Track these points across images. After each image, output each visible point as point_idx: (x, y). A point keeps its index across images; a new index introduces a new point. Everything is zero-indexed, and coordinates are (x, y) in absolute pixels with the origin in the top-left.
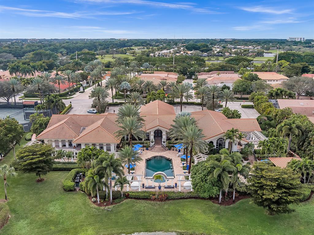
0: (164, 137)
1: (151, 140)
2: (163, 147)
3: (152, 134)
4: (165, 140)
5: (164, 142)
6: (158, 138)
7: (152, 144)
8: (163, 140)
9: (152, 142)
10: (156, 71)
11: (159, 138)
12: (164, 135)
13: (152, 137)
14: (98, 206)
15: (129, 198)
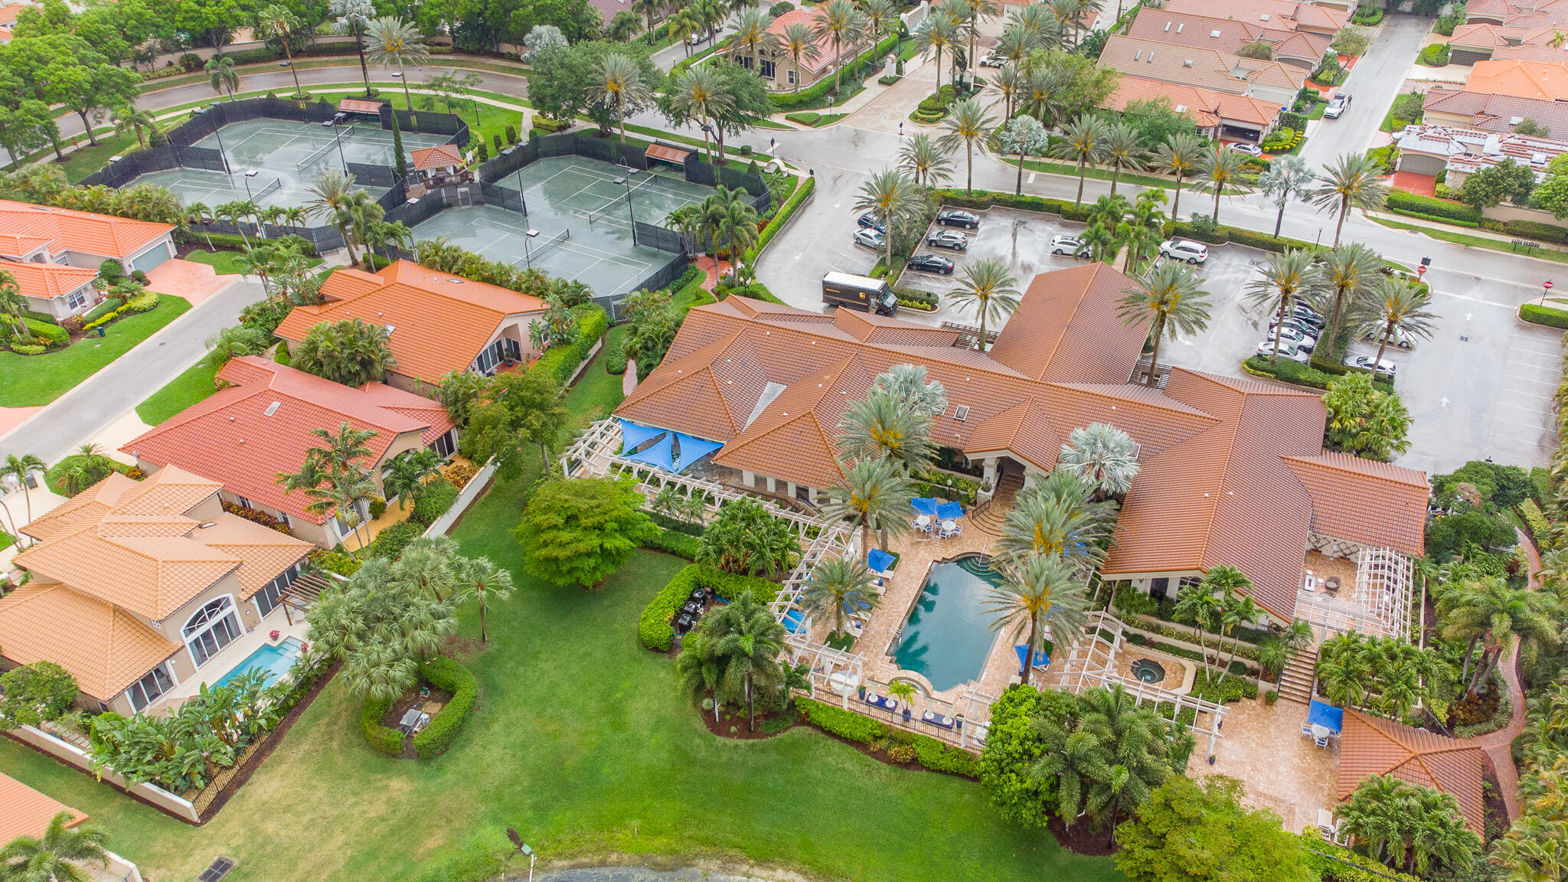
7: (983, 496)
9: (986, 490)
13: (988, 473)
14: (712, 731)
15: (809, 724)
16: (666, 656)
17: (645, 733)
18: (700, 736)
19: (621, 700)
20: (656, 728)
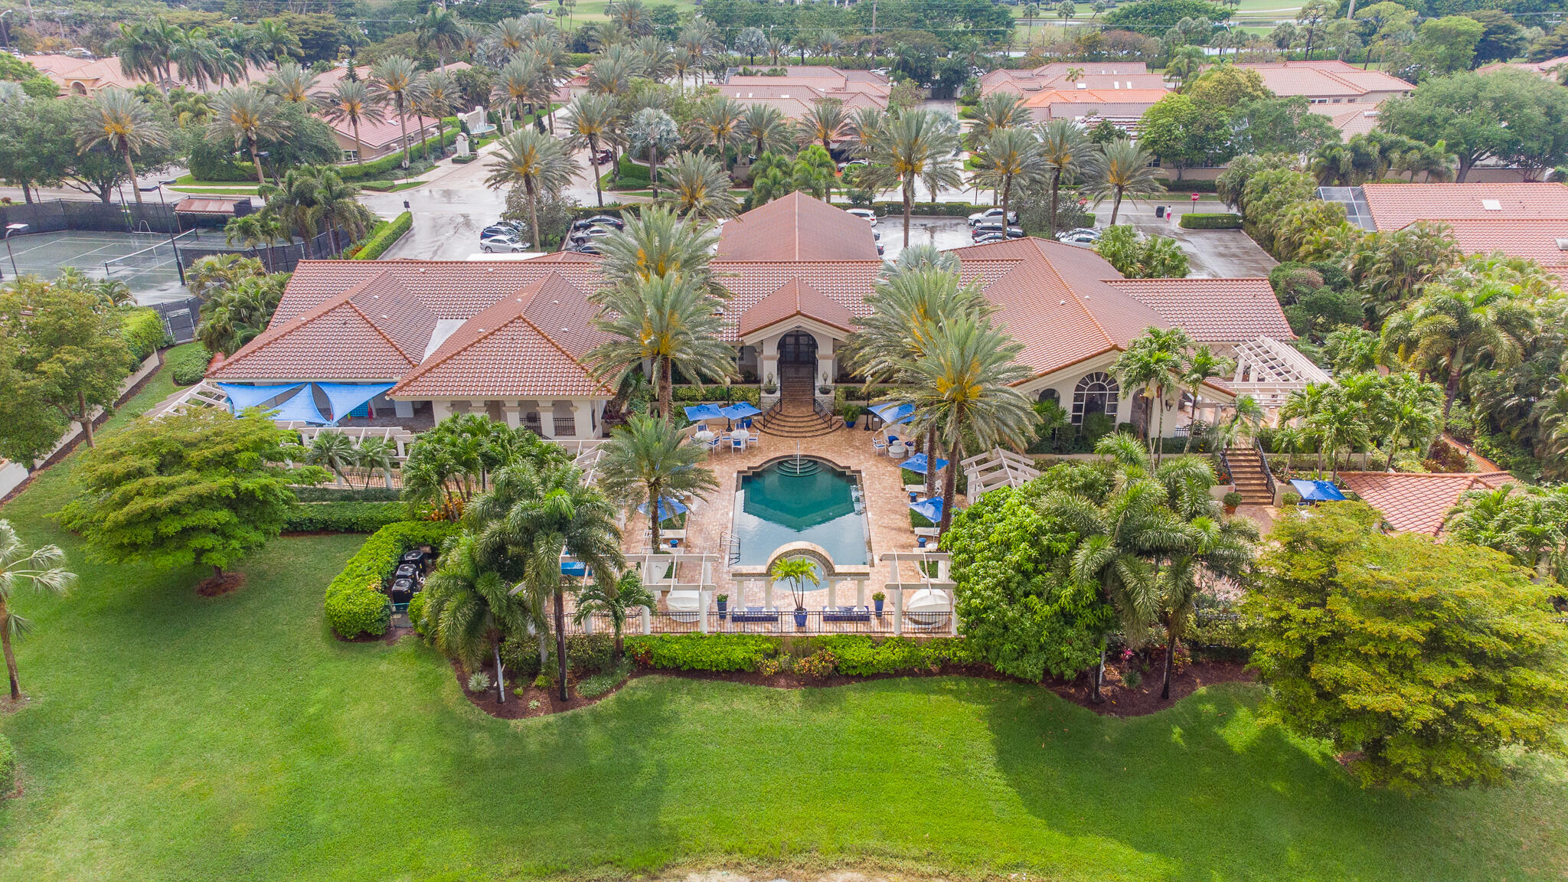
1: (766, 380)
2: (819, 411)
3: (771, 351)
4: (829, 382)
5: (825, 391)
6: (797, 371)
7: (768, 401)
8: (819, 383)
9: (771, 391)
10: (796, 64)
11: (804, 372)
13: (769, 368)
14: (499, 715)
15: (653, 670)
16: (383, 643)
17: (379, 748)
18: (481, 728)
19: (318, 717)
20: (398, 737)
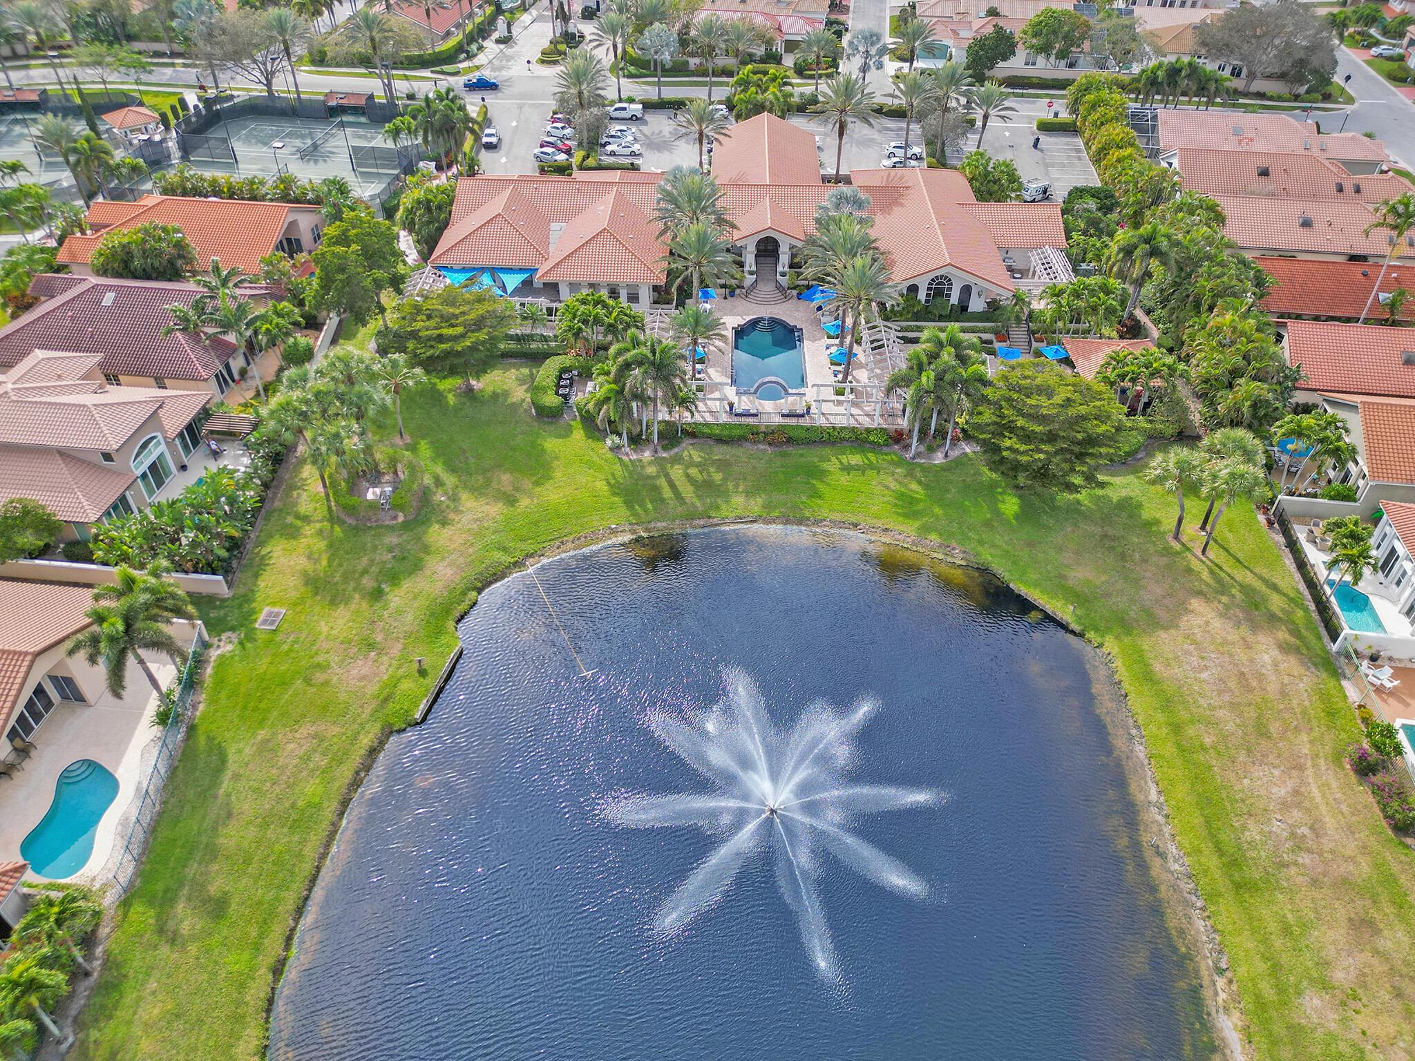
0: (784, 259)
1: (748, 266)
2: (779, 287)
4: (786, 268)
5: (783, 274)
6: (766, 262)
7: (749, 279)
8: (780, 269)
9: (750, 274)
12: (784, 253)
13: (750, 259)
